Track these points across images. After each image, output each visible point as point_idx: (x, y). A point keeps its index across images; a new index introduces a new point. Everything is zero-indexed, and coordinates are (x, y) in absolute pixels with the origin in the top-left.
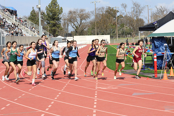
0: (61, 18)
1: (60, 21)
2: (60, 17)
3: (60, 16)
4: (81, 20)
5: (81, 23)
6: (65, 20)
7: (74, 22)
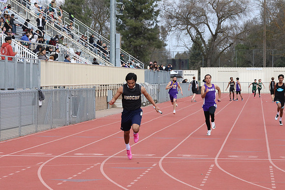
0: (158, 11)
1: (157, 22)
2: (156, 9)
3: (156, 6)
4: (220, 19)
5: (218, 29)
6: (170, 17)
7: (198, 24)
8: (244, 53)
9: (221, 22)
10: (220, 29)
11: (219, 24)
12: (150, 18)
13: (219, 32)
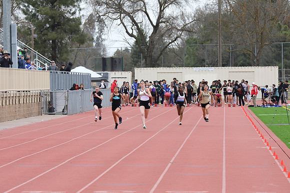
1: (80, 10)
5: (160, 17)
6: (98, 3)
7: (134, 12)
8: (197, 49)
9: (163, 9)
10: (163, 18)
11: (161, 11)
12: (72, 5)
13: (162, 22)
